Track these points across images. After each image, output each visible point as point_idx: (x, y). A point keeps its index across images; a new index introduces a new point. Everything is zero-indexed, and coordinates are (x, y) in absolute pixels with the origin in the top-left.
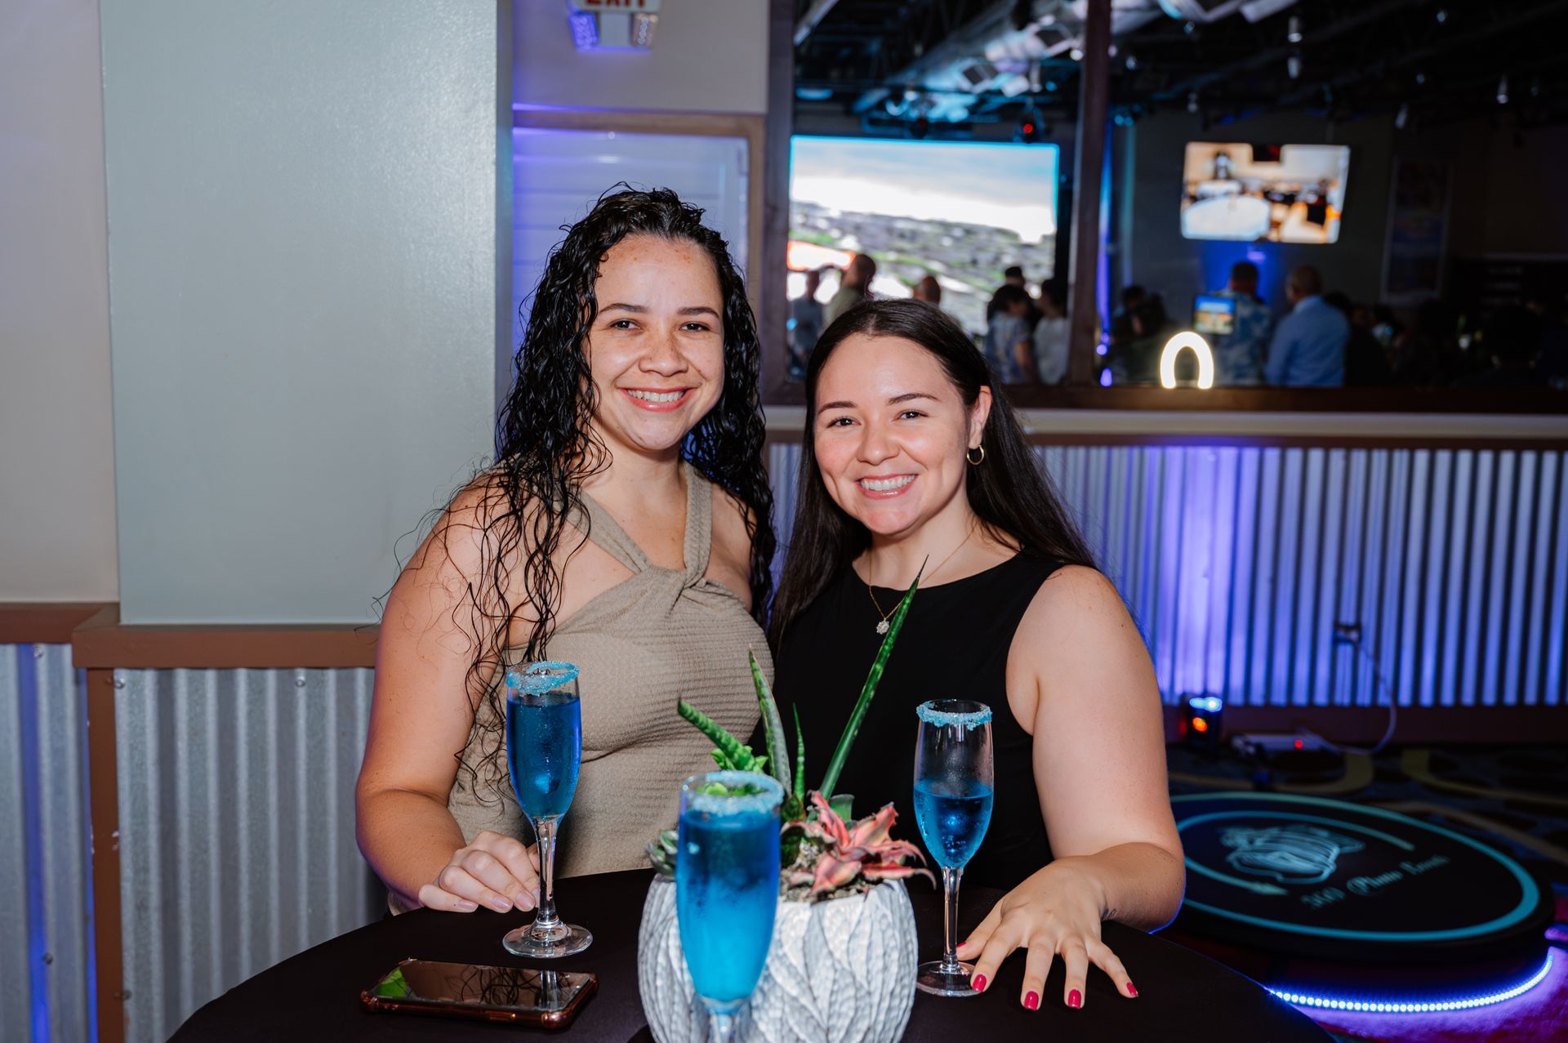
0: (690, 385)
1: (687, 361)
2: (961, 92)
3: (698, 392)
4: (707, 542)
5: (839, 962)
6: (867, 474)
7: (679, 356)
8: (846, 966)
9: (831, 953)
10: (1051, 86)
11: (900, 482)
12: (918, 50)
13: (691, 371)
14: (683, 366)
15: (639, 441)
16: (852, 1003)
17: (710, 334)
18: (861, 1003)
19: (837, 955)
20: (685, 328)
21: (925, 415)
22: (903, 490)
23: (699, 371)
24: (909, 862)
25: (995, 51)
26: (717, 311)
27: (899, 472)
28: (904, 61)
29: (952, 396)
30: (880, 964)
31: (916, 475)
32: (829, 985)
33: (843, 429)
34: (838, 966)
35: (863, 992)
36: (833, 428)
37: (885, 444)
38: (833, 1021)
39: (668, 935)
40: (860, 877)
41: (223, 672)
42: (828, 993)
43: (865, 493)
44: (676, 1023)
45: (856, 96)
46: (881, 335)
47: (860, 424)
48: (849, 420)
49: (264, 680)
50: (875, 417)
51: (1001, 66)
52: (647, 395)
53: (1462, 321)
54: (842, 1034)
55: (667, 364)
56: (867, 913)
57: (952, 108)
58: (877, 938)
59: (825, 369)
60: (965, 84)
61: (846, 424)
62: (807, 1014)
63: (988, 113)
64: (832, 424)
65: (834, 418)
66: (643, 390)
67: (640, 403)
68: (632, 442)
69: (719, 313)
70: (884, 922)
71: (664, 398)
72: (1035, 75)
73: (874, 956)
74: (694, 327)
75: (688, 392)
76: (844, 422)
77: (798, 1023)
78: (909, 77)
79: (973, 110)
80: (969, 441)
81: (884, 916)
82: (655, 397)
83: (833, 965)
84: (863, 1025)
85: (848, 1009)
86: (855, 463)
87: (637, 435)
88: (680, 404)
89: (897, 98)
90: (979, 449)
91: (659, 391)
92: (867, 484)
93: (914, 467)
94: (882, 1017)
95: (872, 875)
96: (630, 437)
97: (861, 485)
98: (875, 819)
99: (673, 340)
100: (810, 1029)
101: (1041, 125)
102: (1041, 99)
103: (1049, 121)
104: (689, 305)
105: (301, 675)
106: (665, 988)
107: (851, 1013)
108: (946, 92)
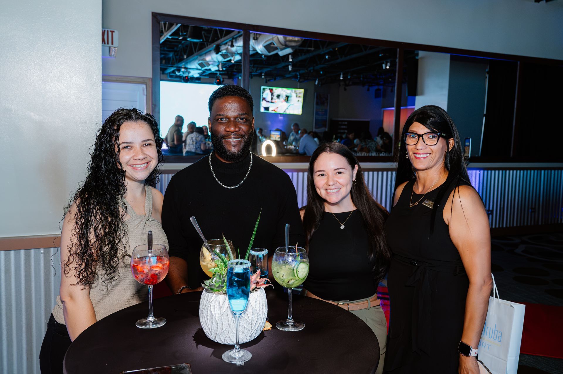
0: (149, 161)
1: (147, 155)
2: (197, 69)
3: (151, 163)
4: (151, 207)
5: (254, 307)
6: (329, 188)
7: (144, 154)
8: (255, 309)
9: (252, 306)
10: (224, 69)
11: (337, 190)
12: (185, 57)
13: (148, 157)
14: (146, 156)
15: (137, 179)
16: (256, 317)
17: (152, 146)
18: (258, 317)
19: (253, 306)
20: (145, 145)
21: (343, 173)
22: (338, 192)
23: (150, 157)
24: (268, 283)
25: (208, 58)
26: (153, 139)
27: (337, 188)
28: (181, 60)
29: (349, 167)
30: (262, 308)
31: (341, 188)
32: (251, 313)
33: (322, 177)
34: (253, 309)
35: (259, 314)
36: (319, 176)
37: (333, 181)
38: (252, 322)
39: (211, 306)
40: (256, 287)
41: (16, 251)
42: (251, 315)
43: (328, 193)
44: (213, 327)
45: (166, 69)
46: (331, 153)
47: (326, 175)
48: (323, 174)
49: (30, 253)
50: (330, 174)
51: (210, 63)
52: (137, 166)
53: (334, 136)
54: (254, 325)
55: (141, 157)
56: (258, 296)
57: (195, 74)
58: (261, 301)
59: (316, 161)
60: (199, 67)
61: (322, 176)
62: (247, 321)
63: (205, 75)
64: (319, 175)
65: (320, 174)
66: (135, 165)
67: (135, 169)
68: (134, 179)
69: (153, 140)
70: (262, 297)
71: (142, 166)
72: (220, 66)
73: (260, 306)
74: (147, 145)
75: (148, 163)
76: (322, 175)
77: (244, 323)
78: (182, 65)
79: (201, 74)
80: (353, 179)
81: (262, 296)
82: (139, 166)
83: (252, 308)
84: (259, 322)
85: (255, 319)
86: (325, 185)
87: (135, 177)
88: (147, 167)
89: (179, 70)
90: (355, 180)
91: (140, 164)
92: (328, 191)
93: (340, 186)
94: (262, 320)
95: (258, 287)
96: (133, 177)
97: (326, 191)
98: (257, 274)
99: (142, 150)
100: (247, 324)
101: (222, 80)
102: (221, 73)
103: (223, 78)
104: (145, 139)
105: (42, 250)
106: (210, 319)
107: (256, 320)
108: (193, 69)
